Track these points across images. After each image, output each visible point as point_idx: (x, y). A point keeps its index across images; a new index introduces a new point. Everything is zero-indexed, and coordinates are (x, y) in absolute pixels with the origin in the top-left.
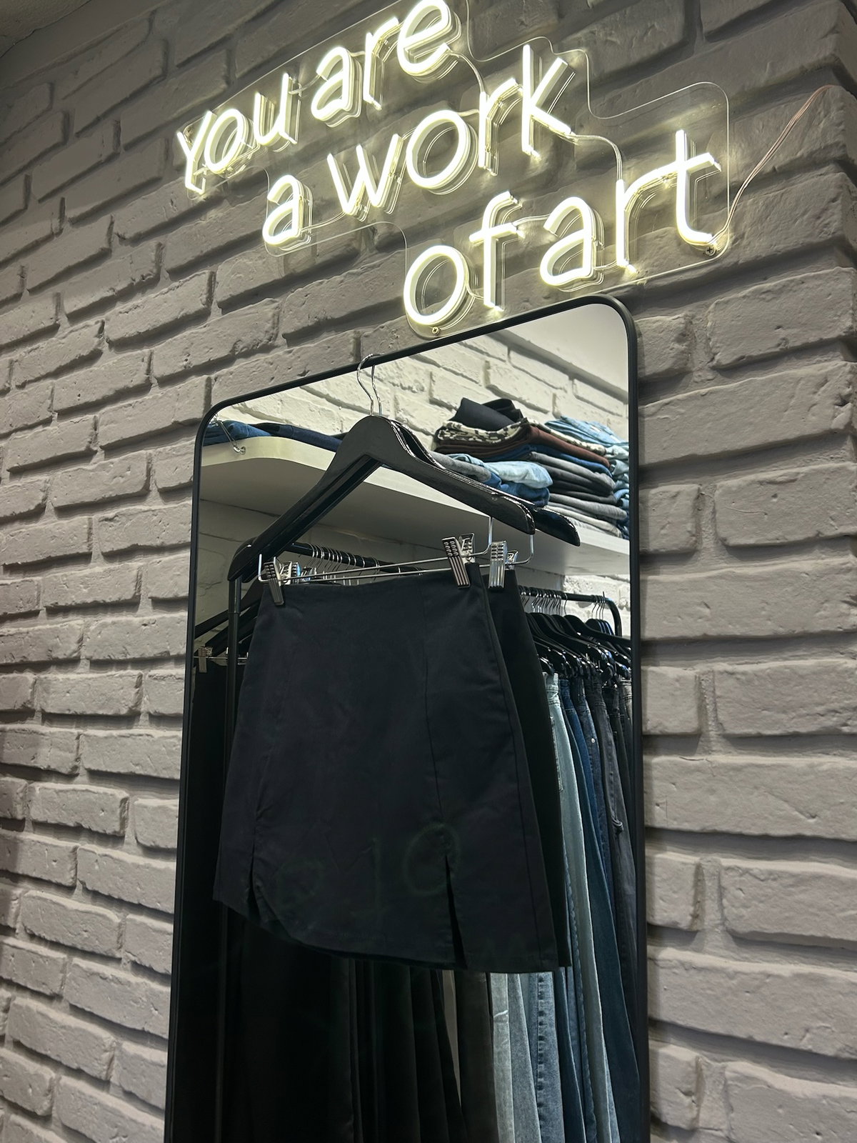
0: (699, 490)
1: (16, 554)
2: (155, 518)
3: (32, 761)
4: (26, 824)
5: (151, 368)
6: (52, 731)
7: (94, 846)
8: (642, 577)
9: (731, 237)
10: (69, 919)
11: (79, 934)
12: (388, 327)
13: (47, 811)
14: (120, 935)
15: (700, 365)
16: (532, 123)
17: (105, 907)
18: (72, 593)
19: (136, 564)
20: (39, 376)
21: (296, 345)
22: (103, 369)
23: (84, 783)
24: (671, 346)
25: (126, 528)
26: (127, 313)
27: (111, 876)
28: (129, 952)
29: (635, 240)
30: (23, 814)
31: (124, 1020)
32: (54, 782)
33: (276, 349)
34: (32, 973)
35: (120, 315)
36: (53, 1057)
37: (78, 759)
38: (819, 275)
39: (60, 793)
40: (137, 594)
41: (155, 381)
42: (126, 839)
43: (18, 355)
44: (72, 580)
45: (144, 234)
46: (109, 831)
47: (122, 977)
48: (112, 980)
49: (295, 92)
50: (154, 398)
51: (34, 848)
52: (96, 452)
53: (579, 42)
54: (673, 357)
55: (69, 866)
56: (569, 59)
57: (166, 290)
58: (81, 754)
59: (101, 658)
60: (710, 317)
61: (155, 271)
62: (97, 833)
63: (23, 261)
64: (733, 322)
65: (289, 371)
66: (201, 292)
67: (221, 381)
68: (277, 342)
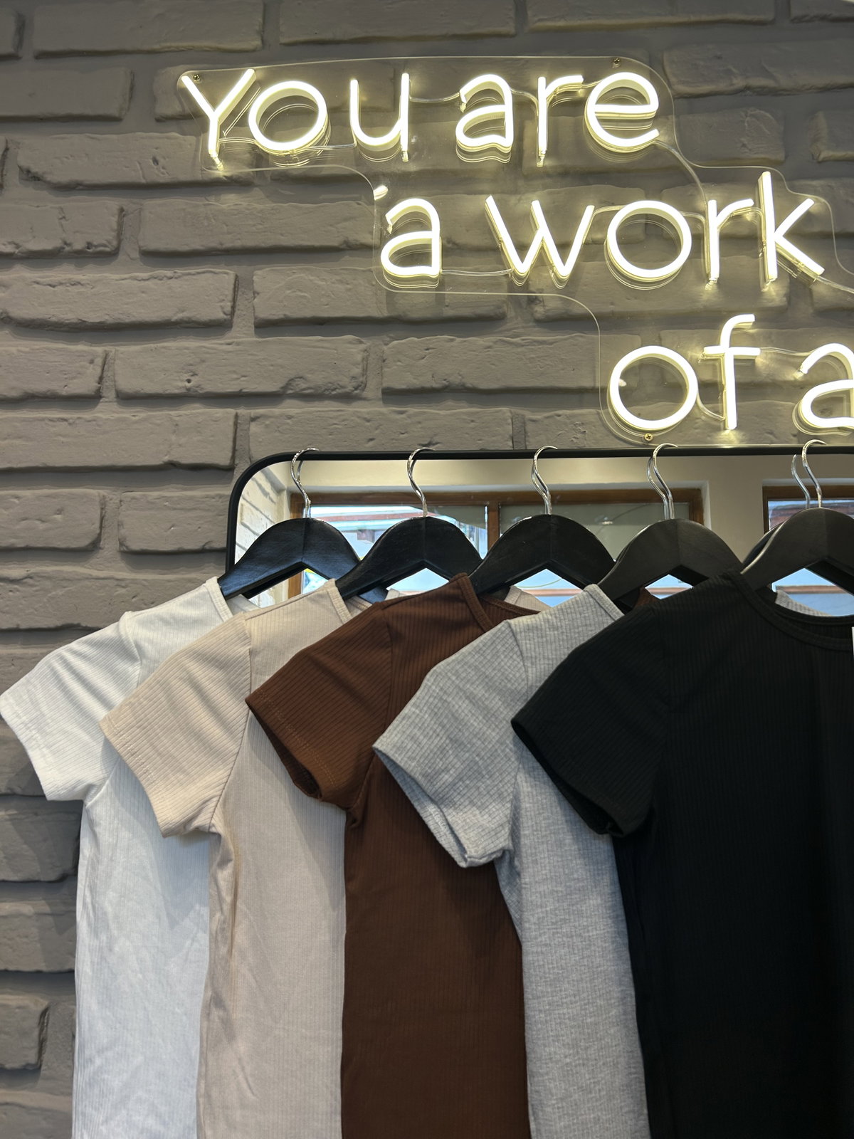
2: (123, 591)
5: (104, 375)
12: (569, 417)
16: (778, 252)
25: (50, 597)
26: (54, 286)
33: (364, 402)
35: (36, 286)
41: (109, 395)
45: (88, 186)
57: (145, 275)
61: (115, 243)
65: (402, 436)
66: (221, 297)
67: (267, 422)
68: (365, 394)
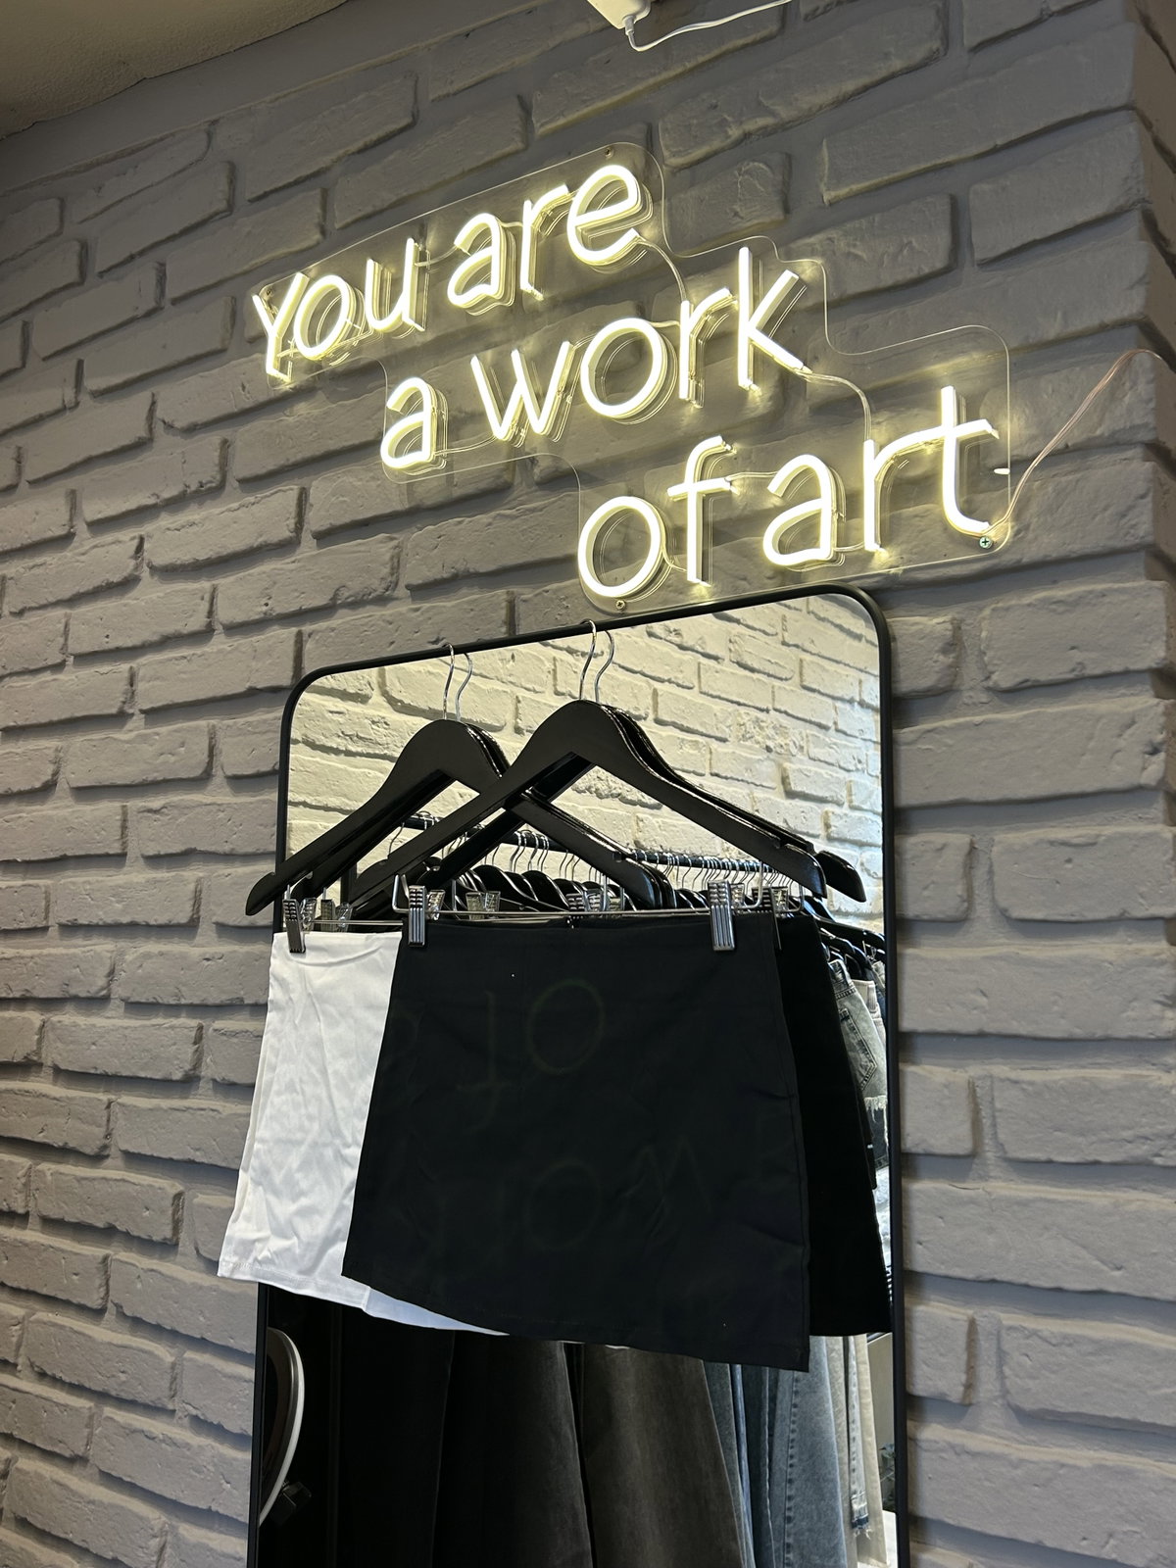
0: (972, 843)
1: (13, 846)
2: (221, 815)
3: (42, 1135)
4: (30, 1220)
5: (214, 608)
6: (69, 1096)
7: (132, 1254)
8: (899, 948)
9: (1012, 527)
10: (99, 1355)
11: (113, 1376)
12: (555, 591)
13: (63, 1205)
14: (174, 1379)
15: (972, 683)
16: (752, 349)
17: (150, 1340)
18: (98, 907)
19: (193, 873)
20: (45, 602)
21: (423, 599)
22: (143, 604)
23: (117, 1168)
24: (935, 657)
25: (178, 825)
26: (179, 530)
27: (161, 1299)
28: (187, 1403)
29: (887, 515)
30: (27, 1206)
31: (181, 1495)
32: (72, 1165)
33: (394, 603)
34: (43, 1426)
35: (168, 532)
36: (76, 1542)
37: (108, 1135)
38: (1124, 588)
39: (84, 1182)
40: (195, 916)
41: (219, 628)
42: (180, 1249)
43: (13, 570)
44: (99, 890)
45: (202, 424)
46: (154, 1238)
47: (178, 1437)
48: (163, 1441)
49: (421, 264)
50: (220, 651)
51: (44, 1255)
52: (133, 715)
53: (813, 250)
54: (937, 672)
55: (98, 1282)
56: (799, 270)
57: (235, 505)
58: (112, 1129)
59: (143, 1001)
60: (985, 624)
61: (218, 477)
62: (139, 1238)
63: (18, 440)
64: (1015, 636)
65: (416, 635)
66: (288, 515)
67: (317, 638)
68: (396, 593)
